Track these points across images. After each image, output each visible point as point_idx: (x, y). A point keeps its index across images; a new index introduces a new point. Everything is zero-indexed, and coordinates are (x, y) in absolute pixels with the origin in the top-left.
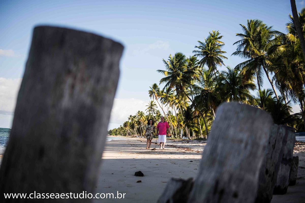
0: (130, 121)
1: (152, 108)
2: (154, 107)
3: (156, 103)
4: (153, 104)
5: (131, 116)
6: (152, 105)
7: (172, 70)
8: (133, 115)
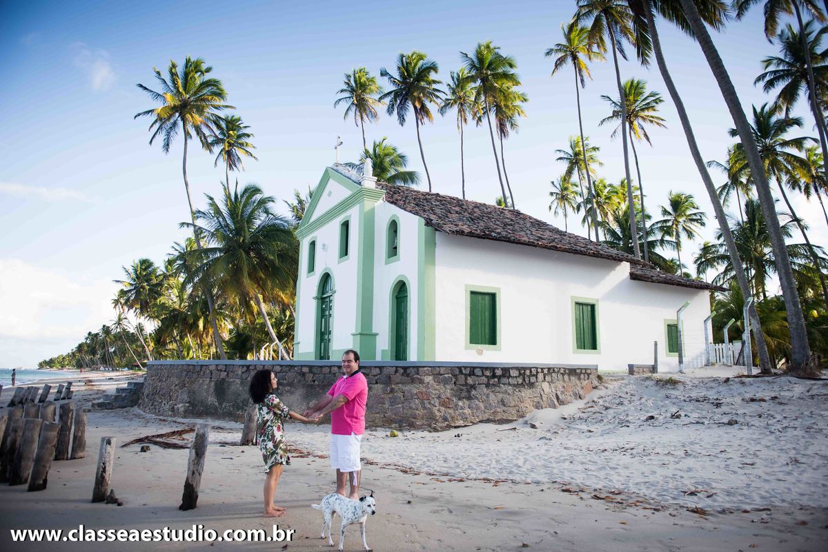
0: (88, 342)
1: (119, 324)
2: (124, 322)
3: (128, 316)
4: (122, 317)
5: (90, 333)
6: (120, 319)
7: (135, 281)
8: (94, 332)
